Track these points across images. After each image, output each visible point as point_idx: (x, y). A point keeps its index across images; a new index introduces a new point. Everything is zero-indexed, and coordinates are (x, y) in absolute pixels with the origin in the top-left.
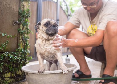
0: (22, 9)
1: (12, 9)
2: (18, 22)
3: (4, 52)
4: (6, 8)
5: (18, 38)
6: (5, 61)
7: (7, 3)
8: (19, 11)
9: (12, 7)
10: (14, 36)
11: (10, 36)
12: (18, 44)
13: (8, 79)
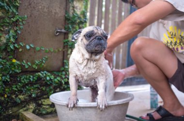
0: (72, 11)
1: (53, 14)
2: (63, 31)
3: (40, 72)
4: (43, 13)
5: (65, 52)
6: (42, 83)
7: (44, 6)
8: (65, 16)
9: (54, 11)
10: (57, 50)
11: (50, 51)
12: (65, 61)
13: (48, 107)
